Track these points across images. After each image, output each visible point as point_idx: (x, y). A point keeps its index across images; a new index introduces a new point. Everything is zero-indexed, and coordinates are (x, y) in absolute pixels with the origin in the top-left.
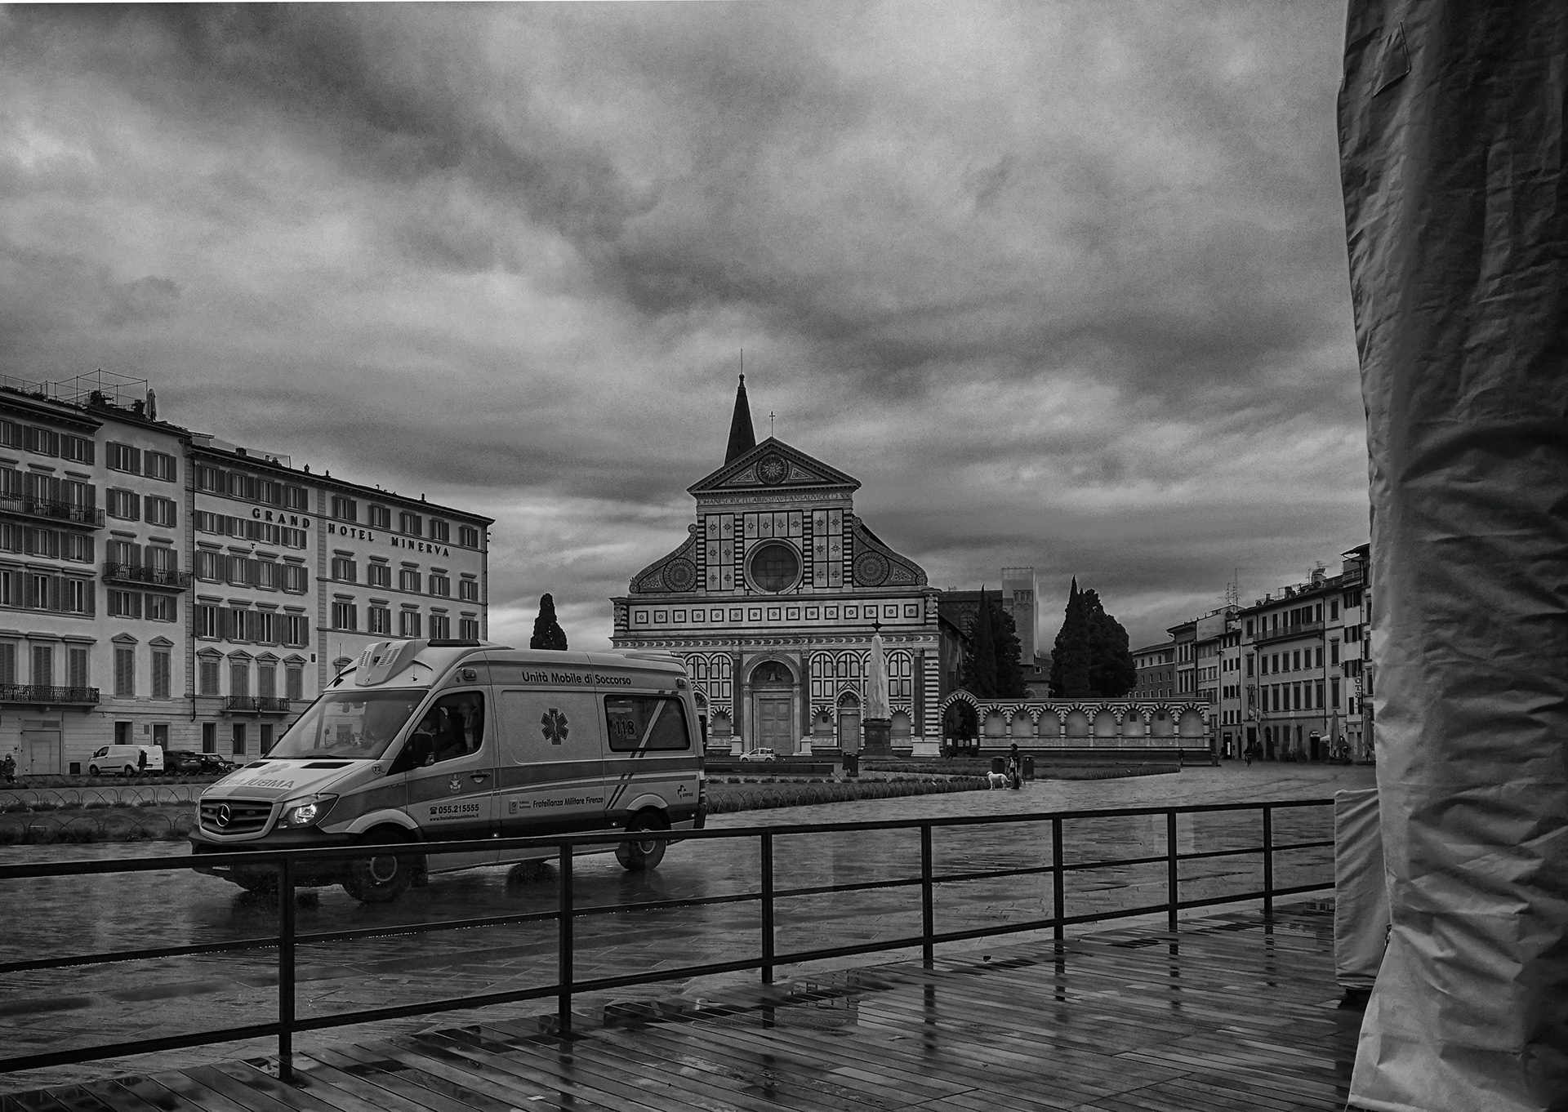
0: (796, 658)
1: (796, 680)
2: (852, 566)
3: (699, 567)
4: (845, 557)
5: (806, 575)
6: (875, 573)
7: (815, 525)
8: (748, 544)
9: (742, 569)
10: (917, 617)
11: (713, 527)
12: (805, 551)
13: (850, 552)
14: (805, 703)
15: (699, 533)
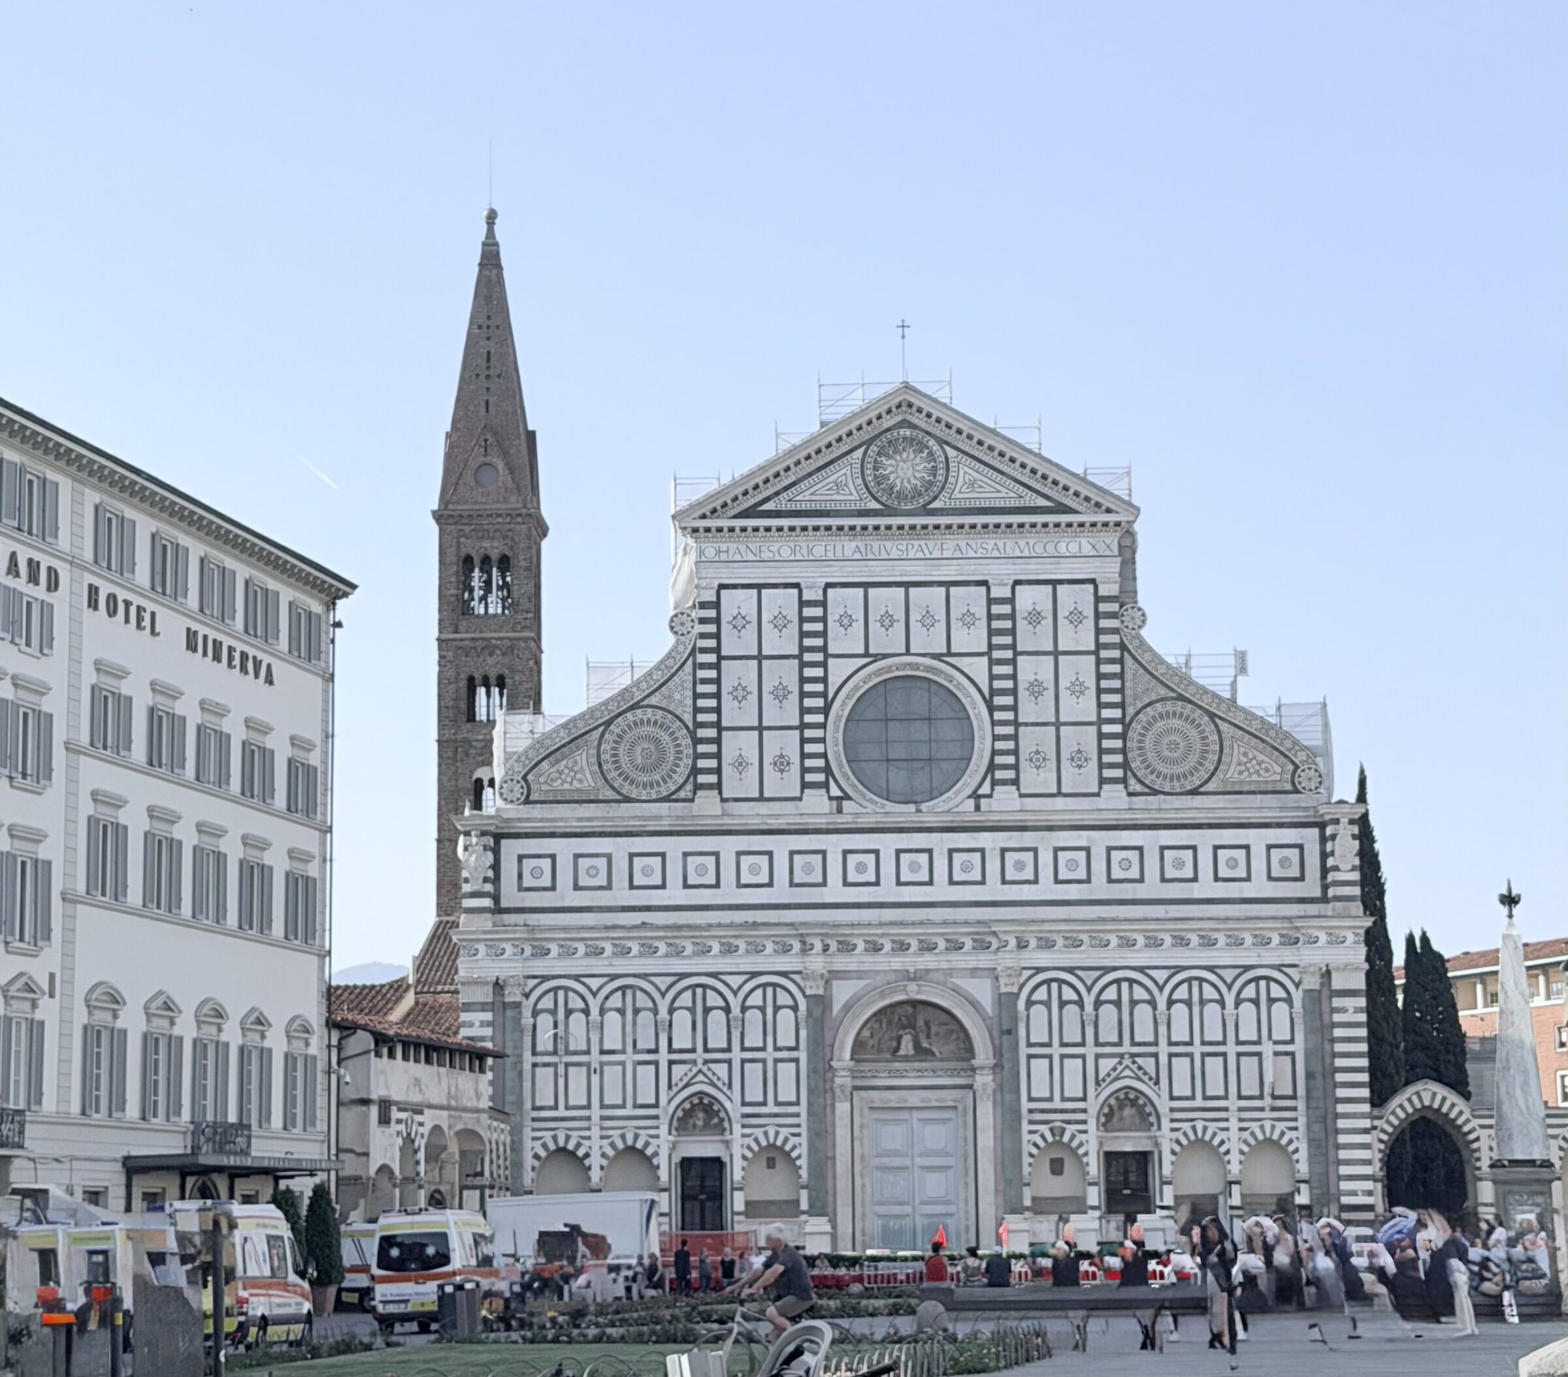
0: (982, 989)
1: (983, 1054)
2: (1123, 736)
3: (702, 733)
4: (1107, 713)
5: (999, 760)
6: (1184, 758)
7: (1022, 625)
8: (838, 670)
9: (823, 740)
10: (1302, 878)
11: (739, 624)
12: (993, 692)
13: (1116, 698)
14: (1010, 1119)
15: (703, 636)
